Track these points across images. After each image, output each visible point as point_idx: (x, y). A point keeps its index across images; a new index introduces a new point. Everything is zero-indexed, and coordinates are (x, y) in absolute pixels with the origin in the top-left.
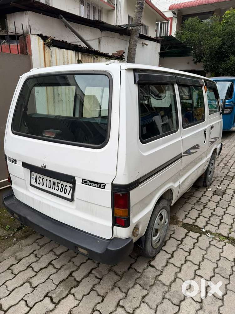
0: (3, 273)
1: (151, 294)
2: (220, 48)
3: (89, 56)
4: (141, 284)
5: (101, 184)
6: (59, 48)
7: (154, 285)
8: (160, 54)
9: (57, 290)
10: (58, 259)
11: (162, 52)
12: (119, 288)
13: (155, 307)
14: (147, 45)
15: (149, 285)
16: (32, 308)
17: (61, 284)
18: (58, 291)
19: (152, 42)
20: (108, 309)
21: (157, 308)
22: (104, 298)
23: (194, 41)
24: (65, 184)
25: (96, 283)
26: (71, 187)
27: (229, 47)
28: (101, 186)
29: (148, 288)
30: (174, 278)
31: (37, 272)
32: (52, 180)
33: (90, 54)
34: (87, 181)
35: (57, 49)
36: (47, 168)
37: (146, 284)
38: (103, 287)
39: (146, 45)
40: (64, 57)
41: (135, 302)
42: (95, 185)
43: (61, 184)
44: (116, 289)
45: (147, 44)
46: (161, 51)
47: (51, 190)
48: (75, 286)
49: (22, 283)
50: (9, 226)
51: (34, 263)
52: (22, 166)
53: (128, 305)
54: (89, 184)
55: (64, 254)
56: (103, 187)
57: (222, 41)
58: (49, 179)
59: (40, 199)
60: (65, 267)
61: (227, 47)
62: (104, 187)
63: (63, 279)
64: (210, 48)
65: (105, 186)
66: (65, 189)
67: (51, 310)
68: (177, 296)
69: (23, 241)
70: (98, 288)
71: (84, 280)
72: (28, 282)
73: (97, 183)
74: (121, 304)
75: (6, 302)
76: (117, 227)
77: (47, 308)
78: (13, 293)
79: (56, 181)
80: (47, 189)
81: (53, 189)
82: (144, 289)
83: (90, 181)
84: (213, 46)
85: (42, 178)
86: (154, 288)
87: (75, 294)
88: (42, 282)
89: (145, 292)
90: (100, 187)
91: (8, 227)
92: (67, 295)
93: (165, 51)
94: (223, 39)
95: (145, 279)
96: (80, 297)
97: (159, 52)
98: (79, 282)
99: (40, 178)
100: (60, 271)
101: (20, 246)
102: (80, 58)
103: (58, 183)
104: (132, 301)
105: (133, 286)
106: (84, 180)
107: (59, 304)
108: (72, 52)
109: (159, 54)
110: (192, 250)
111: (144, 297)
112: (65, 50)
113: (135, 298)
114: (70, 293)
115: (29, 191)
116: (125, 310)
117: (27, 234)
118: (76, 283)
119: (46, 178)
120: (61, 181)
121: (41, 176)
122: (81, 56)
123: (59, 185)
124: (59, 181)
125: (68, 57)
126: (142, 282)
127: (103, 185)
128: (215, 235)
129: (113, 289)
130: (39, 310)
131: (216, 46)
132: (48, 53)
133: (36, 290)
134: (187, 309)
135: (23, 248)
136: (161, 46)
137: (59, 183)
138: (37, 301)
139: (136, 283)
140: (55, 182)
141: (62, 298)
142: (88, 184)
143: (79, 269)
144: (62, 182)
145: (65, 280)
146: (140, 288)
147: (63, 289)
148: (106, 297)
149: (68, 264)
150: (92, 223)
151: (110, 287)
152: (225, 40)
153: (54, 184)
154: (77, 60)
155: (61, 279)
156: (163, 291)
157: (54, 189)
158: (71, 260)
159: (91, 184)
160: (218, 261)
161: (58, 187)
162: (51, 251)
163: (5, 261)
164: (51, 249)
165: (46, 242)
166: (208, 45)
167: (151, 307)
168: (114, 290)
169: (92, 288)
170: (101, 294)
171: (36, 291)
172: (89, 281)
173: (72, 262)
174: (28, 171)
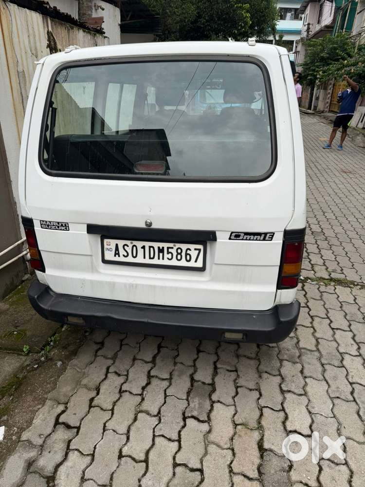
0: (87, 415)
1: (306, 366)
2: (196, 21)
3: (62, 24)
4: (288, 359)
5: (266, 234)
6: (18, 6)
7: (302, 355)
8: (121, 28)
9: (192, 405)
10: (157, 367)
11: (123, 23)
12: (266, 372)
13: (323, 378)
14: (103, 9)
15: (296, 357)
16: (181, 441)
17: (191, 395)
18: (195, 405)
19: (108, 4)
20: (275, 400)
21: (324, 377)
22: (260, 390)
23: (155, 7)
24: (184, 247)
25: (235, 378)
26: (200, 250)
27: (207, 21)
28: (266, 236)
29: (298, 360)
30: (315, 341)
31: (141, 395)
32: (156, 245)
33: (63, 22)
34: (239, 234)
35: (16, 6)
36: (154, 226)
37: (293, 357)
38: (247, 379)
39: (101, 10)
40: (28, 26)
41: (298, 381)
42: (256, 237)
43: (175, 248)
44: (265, 375)
45: (103, 7)
46: (121, 21)
47: (155, 261)
48: (211, 391)
49: (133, 417)
50: (28, 347)
51: (125, 385)
52: (86, 232)
53: (293, 388)
54: (245, 238)
55: (157, 358)
56: (269, 238)
57: (197, 11)
58: (147, 244)
59: (131, 281)
60: (176, 373)
61: (205, 21)
62: (272, 238)
63: (189, 389)
64: (181, 21)
65: (273, 236)
66: (186, 254)
67: (207, 431)
68: (334, 357)
69: (74, 361)
70: (241, 382)
71: (216, 379)
72: (141, 411)
73: (259, 234)
74: (285, 388)
75: (134, 449)
76: (283, 290)
77: (201, 432)
78: (132, 434)
79: (165, 245)
80: (148, 261)
81: (159, 259)
82: (294, 363)
83: (246, 234)
84: (185, 18)
85: (131, 246)
86: (304, 358)
87: (221, 400)
88: (162, 404)
89: (299, 366)
90: (264, 239)
91: (25, 349)
92: (212, 406)
93: (126, 22)
94: (198, 8)
95: (287, 352)
96: (230, 401)
97: (120, 23)
98: (213, 385)
99: (126, 247)
100: (173, 380)
101: (75, 369)
102: (50, 29)
103: (168, 248)
104: (293, 381)
105: (281, 364)
106: (234, 234)
107: (212, 420)
108: (38, 14)
109: (119, 26)
110: (308, 304)
111: (302, 372)
112: (27, 11)
113: (293, 376)
114: (214, 402)
115: (100, 273)
116: (295, 393)
117: (71, 348)
118: (210, 388)
119: (139, 244)
120: (176, 244)
121: (128, 242)
122: (51, 23)
123: (174, 251)
124: (171, 245)
125: (33, 26)
126: (285, 356)
127: (270, 235)
128: (317, 280)
129: (260, 377)
130: (192, 438)
131: (191, 18)
132: (5, 15)
133: (163, 416)
134: (354, 367)
135: (86, 371)
136: (121, 12)
137: (172, 248)
138: (179, 429)
139: (281, 361)
140: (163, 248)
141: (208, 412)
142: (241, 238)
143: (197, 368)
144: (178, 245)
145: (191, 390)
146: (290, 364)
147: (199, 400)
148: (261, 389)
149: (176, 368)
150: (241, 294)
151: (256, 376)
152: (201, 9)
153: (161, 250)
154: (46, 32)
155: (186, 390)
156: (315, 358)
157: (163, 259)
158: (176, 361)
159: (249, 237)
160: (341, 307)
161: (170, 255)
162: (134, 359)
163: (72, 399)
164: (132, 358)
165: (116, 351)
166: (178, 15)
167: (318, 379)
168: (262, 377)
169: (235, 386)
170: (253, 387)
171: (164, 418)
172: (225, 378)
173: (180, 363)
174: (97, 239)
